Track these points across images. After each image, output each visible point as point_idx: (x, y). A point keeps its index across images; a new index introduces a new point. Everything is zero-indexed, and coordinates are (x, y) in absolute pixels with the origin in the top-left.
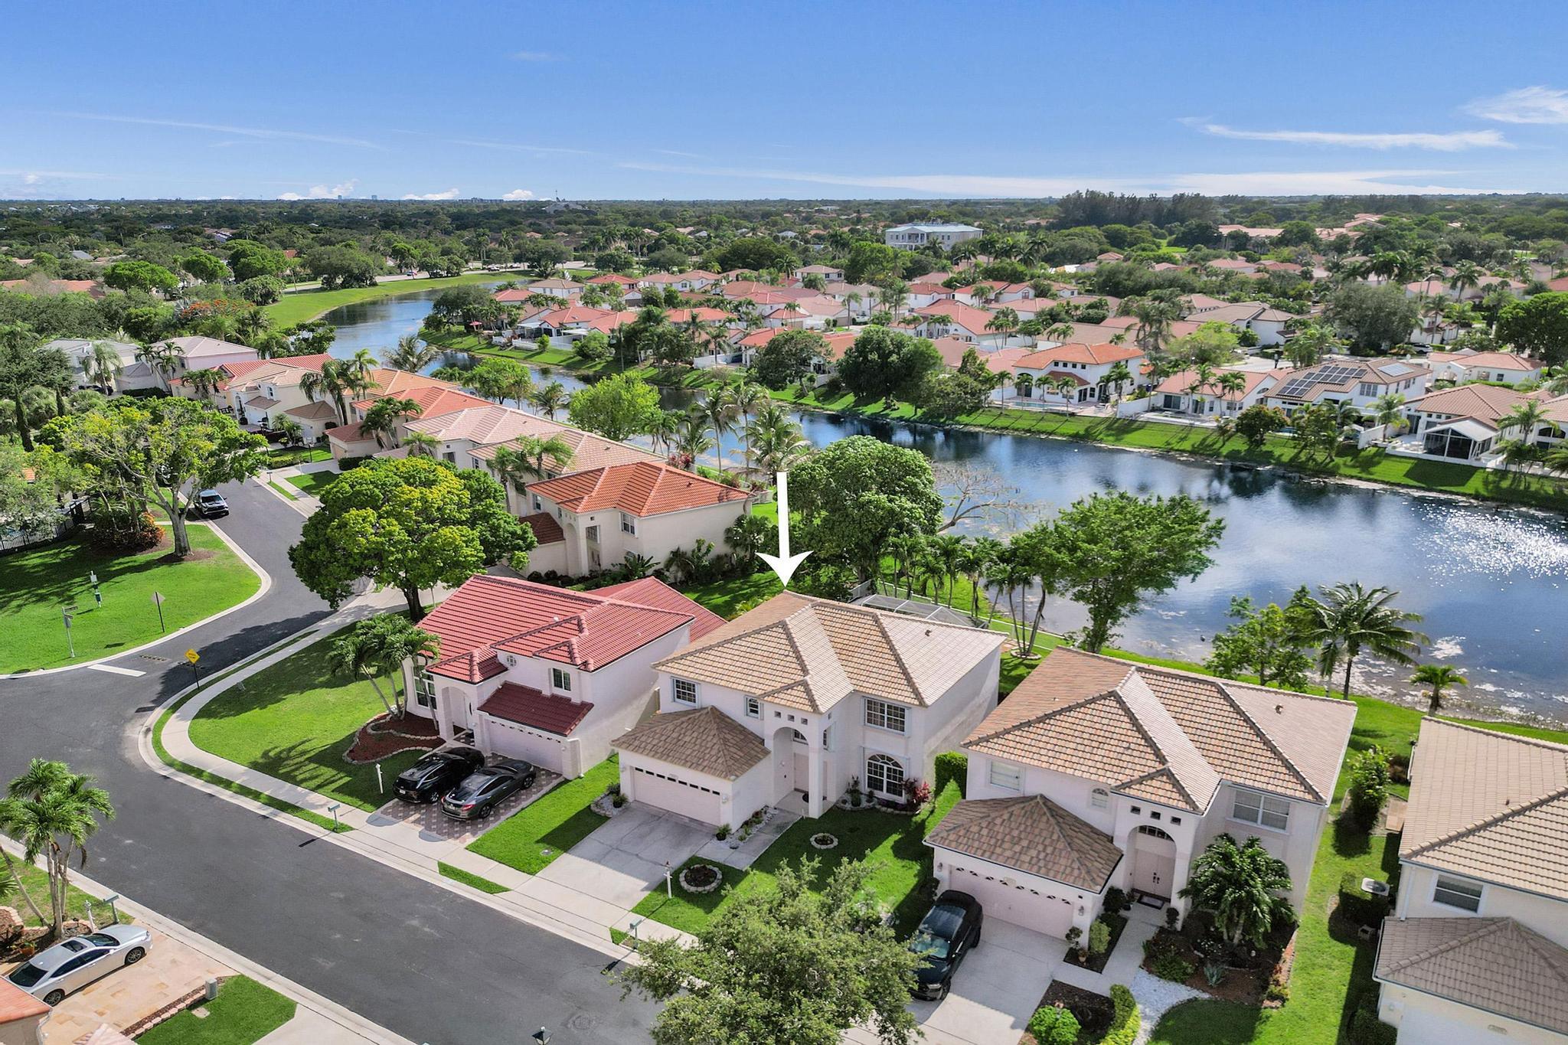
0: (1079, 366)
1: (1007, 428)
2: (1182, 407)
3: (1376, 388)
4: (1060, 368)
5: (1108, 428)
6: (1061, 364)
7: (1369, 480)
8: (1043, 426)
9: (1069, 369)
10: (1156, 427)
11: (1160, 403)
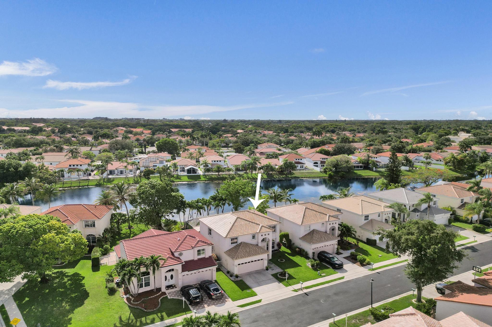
0: (79, 166)
1: (71, 187)
2: (116, 172)
3: (163, 162)
4: (72, 167)
5: (104, 181)
6: (72, 166)
7: (183, 181)
8: (81, 184)
9: (76, 167)
10: (117, 179)
11: (109, 173)
